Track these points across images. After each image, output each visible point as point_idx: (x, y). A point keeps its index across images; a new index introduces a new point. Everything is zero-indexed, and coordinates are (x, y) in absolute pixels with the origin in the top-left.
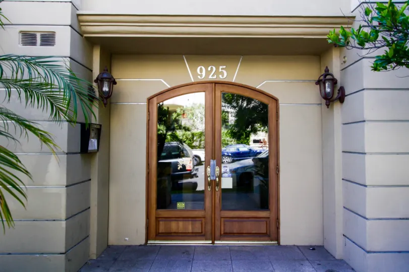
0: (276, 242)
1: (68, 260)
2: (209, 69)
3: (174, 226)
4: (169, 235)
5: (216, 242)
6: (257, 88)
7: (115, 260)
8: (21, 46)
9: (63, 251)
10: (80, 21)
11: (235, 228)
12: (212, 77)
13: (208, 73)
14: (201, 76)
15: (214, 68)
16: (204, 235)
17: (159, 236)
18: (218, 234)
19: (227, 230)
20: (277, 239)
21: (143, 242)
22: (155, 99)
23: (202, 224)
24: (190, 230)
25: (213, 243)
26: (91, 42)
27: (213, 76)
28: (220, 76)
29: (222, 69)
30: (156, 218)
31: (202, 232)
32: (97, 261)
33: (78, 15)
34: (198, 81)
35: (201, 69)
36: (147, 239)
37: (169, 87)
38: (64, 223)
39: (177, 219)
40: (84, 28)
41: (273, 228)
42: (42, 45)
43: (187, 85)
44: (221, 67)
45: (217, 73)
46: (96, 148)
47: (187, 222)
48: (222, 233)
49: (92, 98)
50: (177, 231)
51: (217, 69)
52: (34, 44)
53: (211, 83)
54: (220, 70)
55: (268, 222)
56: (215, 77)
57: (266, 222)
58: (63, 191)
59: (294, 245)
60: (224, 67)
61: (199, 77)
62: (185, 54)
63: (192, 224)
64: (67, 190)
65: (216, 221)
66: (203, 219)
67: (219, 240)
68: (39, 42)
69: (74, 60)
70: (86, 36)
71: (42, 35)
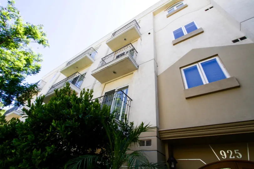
2: (228, 152)
10: (160, 134)
12: (231, 158)
13: (228, 155)
14: (224, 157)
15: (231, 152)
27: (232, 156)
28: (238, 157)
29: (237, 152)
34: (223, 160)
35: (222, 152)
37: (206, 164)
40: (161, 136)
42: (147, 145)
44: (235, 151)
45: (234, 154)
51: (233, 152)
52: (144, 145)
56: (234, 157)
60: (238, 150)
61: (223, 157)
62: (210, 144)
68: (145, 144)
69: (159, 152)
70: (162, 139)
71: (147, 142)
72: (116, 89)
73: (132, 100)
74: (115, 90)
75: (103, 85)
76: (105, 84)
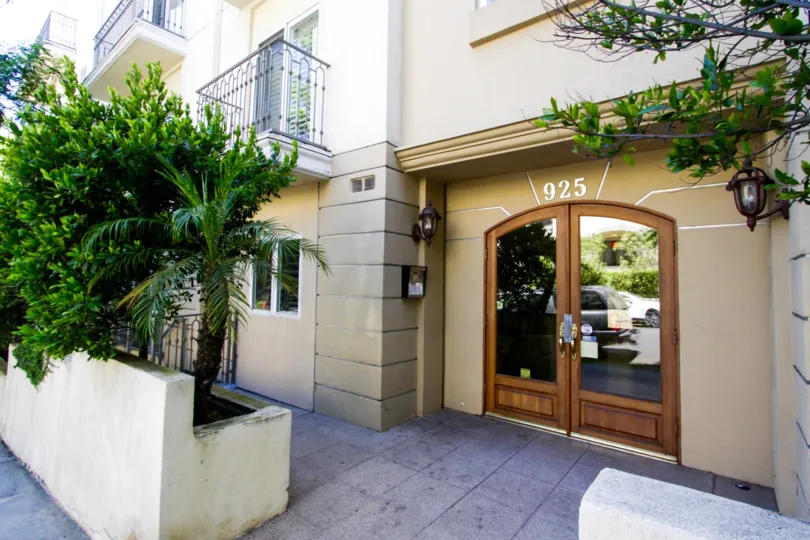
0: (674, 459)
1: (385, 409)
2: (560, 185)
3: (517, 400)
4: (509, 410)
5: (573, 434)
6: (636, 204)
7: (440, 423)
8: (352, 193)
9: (380, 398)
10: (398, 158)
11: (603, 419)
12: (564, 197)
13: (559, 191)
14: (549, 196)
15: (568, 184)
16: (555, 420)
17: (498, 407)
18: (575, 423)
19: (590, 421)
20: (677, 453)
21: (480, 412)
22: (493, 233)
23: (553, 404)
24: (537, 408)
25: (568, 434)
26: (415, 177)
27: (566, 194)
28: (577, 193)
29: (579, 183)
30: (496, 385)
31: (552, 415)
32: (422, 419)
33: (396, 153)
34: (545, 203)
35: (549, 187)
36: (485, 408)
37: (510, 215)
38: (380, 369)
39: (521, 390)
40: (405, 164)
41: (668, 433)
42: (366, 189)
43: (531, 211)
44: (577, 181)
45: (572, 189)
46: (421, 293)
47: (533, 398)
48: (583, 423)
49: (416, 239)
50: (519, 406)
51: (572, 184)
52: (360, 190)
53: (563, 204)
54: (576, 185)
55: (660, 423)
56: (569, 195)
57: (656, 422)
58: (379, 336)
59: (710, 473)
60: (583, 179)
61: (547, 198)
62: (528, 170)
63: (539, 401)
64: (383, 337)
65: (573, 404)
66: (555, 399)
67: (578, 432)
68: (364, 187)
69: (391, 200)
70: (407, 171)
71: (366, 180)
72: (285, 26)
73: (328, 66)
74: (282, 31)
75: (247, 11)
76: (253, 10)
